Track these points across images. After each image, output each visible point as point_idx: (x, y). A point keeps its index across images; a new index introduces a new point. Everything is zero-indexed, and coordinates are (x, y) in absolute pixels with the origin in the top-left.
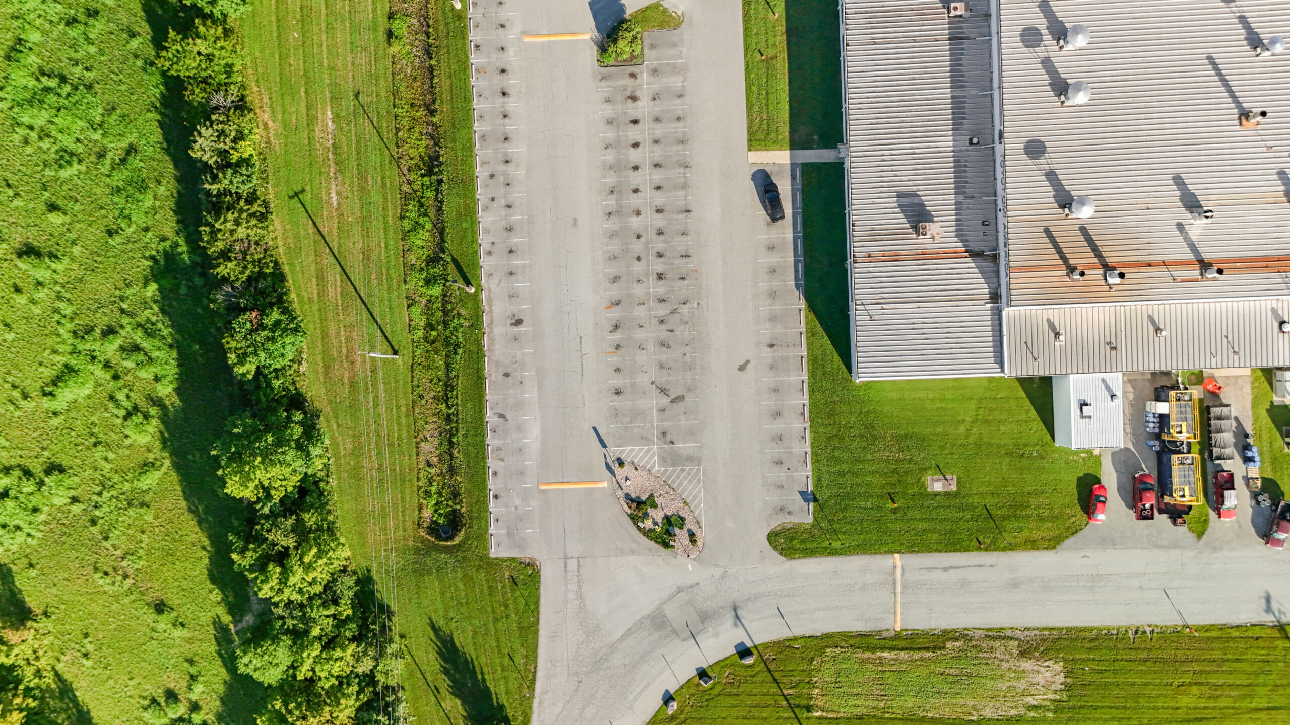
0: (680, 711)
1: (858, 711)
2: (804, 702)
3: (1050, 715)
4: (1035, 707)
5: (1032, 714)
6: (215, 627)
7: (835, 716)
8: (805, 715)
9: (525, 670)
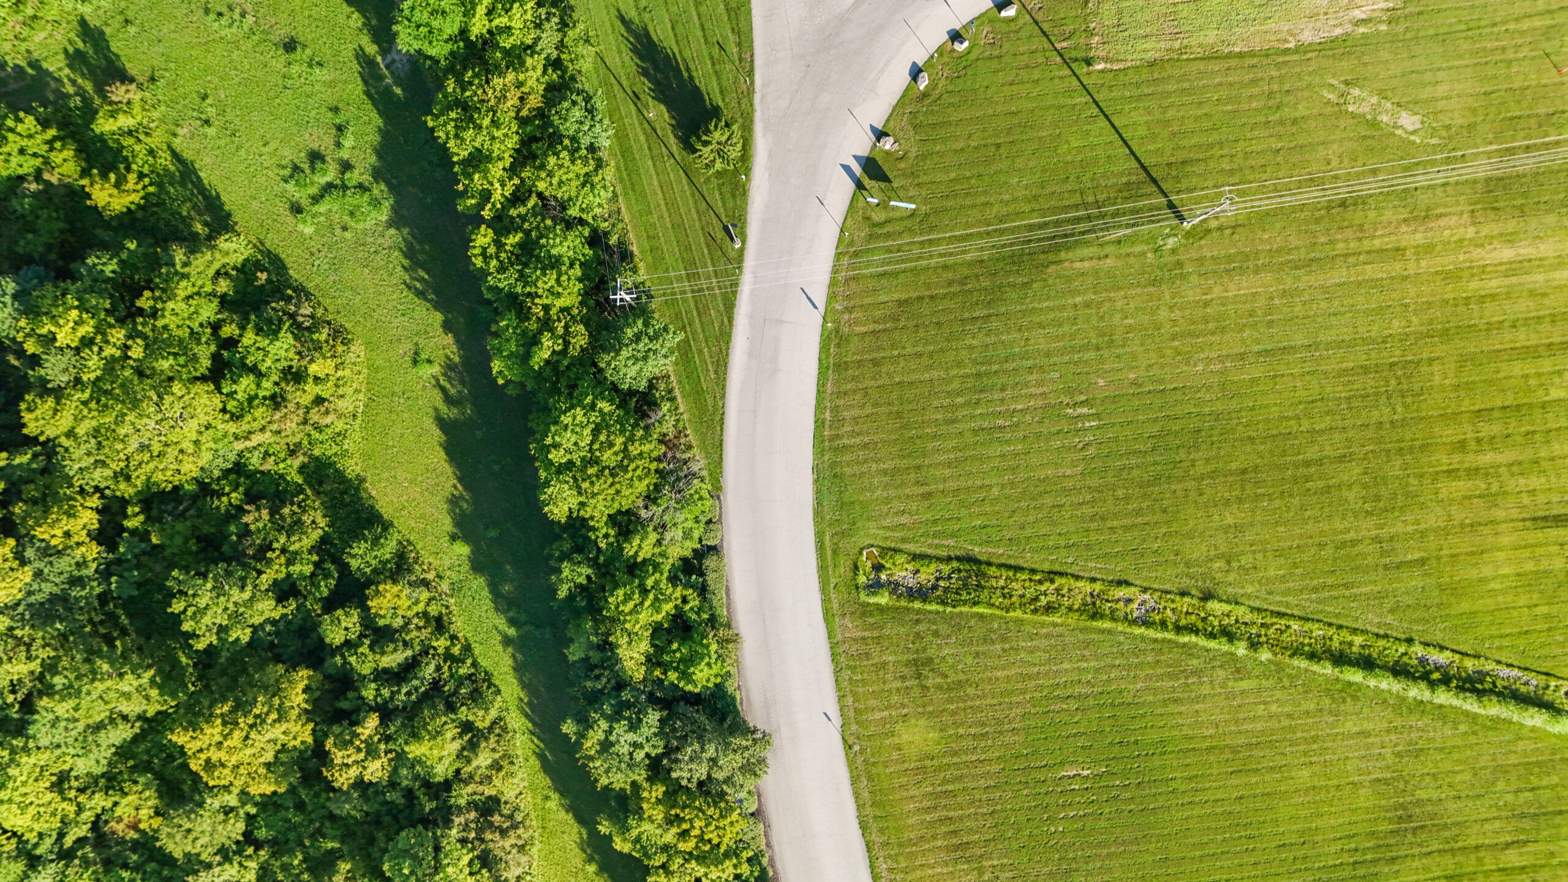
0: (933, 85)
1: (1149, 56)
2: (1080, 54)
3: (1383, 27)
4: (1364, 21)
5: (1362, 30)
6: (359, 63)
7: (1121, 66)
8: (1085, 69)
9: (741, 60)
